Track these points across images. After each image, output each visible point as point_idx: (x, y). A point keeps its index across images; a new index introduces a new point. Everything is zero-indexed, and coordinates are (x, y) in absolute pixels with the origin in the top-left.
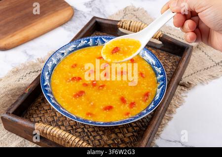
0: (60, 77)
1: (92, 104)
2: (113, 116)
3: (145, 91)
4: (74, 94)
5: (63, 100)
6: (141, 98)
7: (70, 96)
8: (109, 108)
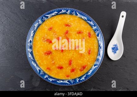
0: (41, 35)
1: (53, 62)
2: (60, 74)
3: (84, 64)
4: (45, 52)
5: (37, 54)
6: (80, 68)
7: (42, 53)
8: (61, 68)
